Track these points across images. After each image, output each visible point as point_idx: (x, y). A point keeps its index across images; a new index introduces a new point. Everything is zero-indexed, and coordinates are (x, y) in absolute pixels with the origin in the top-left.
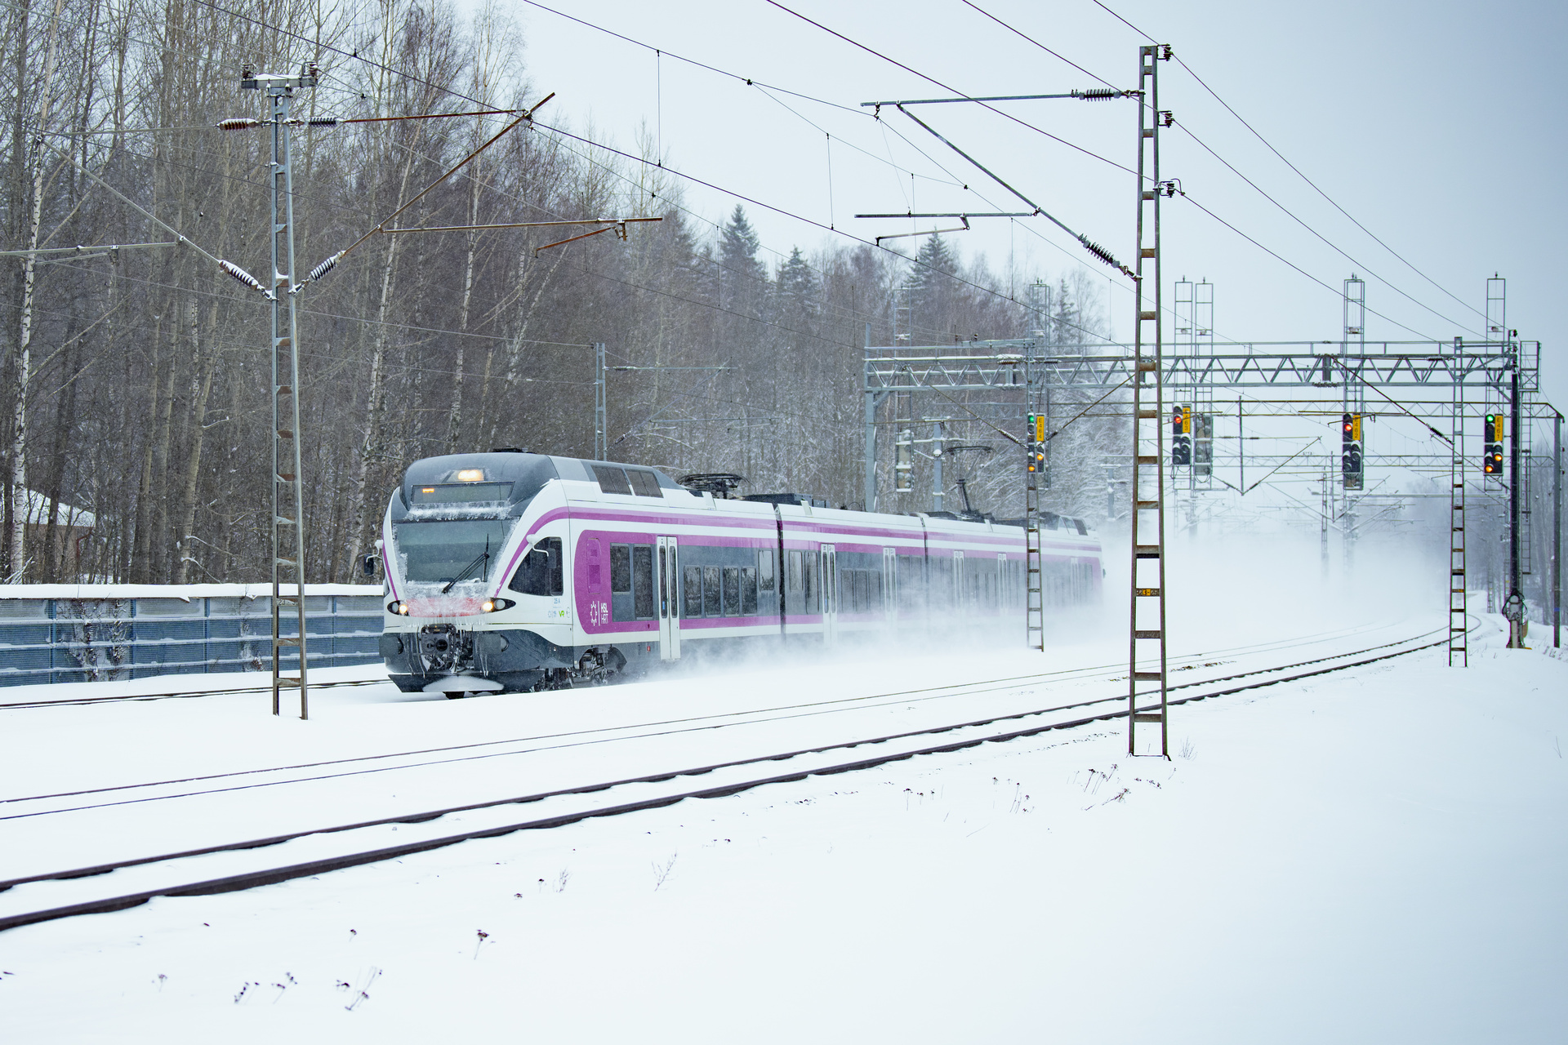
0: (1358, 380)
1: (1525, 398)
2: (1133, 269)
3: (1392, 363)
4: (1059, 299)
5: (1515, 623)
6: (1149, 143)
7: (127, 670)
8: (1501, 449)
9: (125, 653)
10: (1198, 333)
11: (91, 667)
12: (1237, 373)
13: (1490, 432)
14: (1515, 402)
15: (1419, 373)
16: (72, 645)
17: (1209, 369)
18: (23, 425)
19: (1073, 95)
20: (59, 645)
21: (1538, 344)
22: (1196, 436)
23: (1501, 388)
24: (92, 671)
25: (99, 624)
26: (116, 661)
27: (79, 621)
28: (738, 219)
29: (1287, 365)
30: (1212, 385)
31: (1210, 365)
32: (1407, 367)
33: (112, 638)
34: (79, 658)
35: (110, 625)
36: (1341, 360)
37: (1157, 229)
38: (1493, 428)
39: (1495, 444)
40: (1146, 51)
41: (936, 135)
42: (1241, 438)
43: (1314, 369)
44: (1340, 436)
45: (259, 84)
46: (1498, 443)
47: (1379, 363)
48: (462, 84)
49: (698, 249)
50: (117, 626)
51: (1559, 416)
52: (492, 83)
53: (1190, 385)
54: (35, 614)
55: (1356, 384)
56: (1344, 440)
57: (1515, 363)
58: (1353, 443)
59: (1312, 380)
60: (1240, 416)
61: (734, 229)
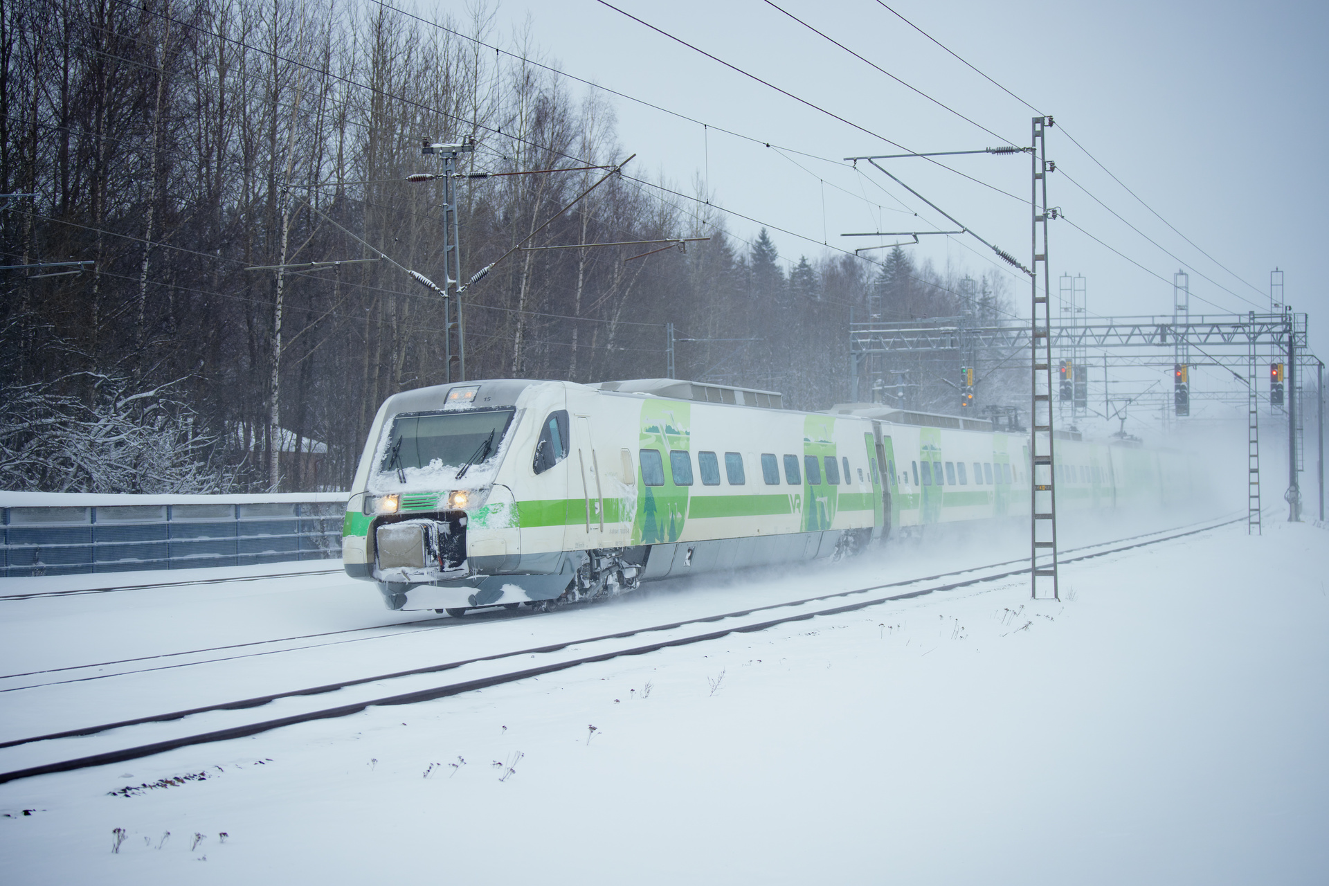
0: (1184, 341)
1: (1298, 351)
2: (1030, 268)
3: (1207, 330)
4: (982, 289)
5: (1293, 504)
6: (1039, 182)
8: (1282, 387)
10: (1076, 310)
11: (325, 549)
12: (1102, 338)
13: (1274, 376)
14: (1291, 355)
15: (1226, 336)
16: (312, 534)
17: (1084, 335)
18: (277, 384)
19: (987, 151)
20: (303, 534)
21: (1306, 315)
22: (1076, 381)
23: (1281, 345)
24: (326, 552)
25: (330, 520)
27: (317, 518)
28: (763, 237)
29: (1137, 331)
30: (1086, 346)
31: (1085, 332)
32: (1218, 332)
33: (339, 529)
34: (317, 543)
35: (338, 520)
36: (1173, 328)
37: (1046, 241)
38: (1276, 373)
39: (1278, 384)
40: (1036, 121)
41: (895, 179)
42: (1106, 382)
43: (1155, 334)
44: (1173, 380)
45: (434, 151)
46: (1280, 383)
47: (1198, 330)
48: (574, 148)
49: (736, 258)
51: (1321, 365)
52: (595, 147)
53: (1071, 346)
54: (288, 514)
55: (1183, 344)
56: (1176, 381)
57: (1290, 328)
58: (1182, 384)
59: (1153, 342)
60: (1105, 367)
61: (760, 244)
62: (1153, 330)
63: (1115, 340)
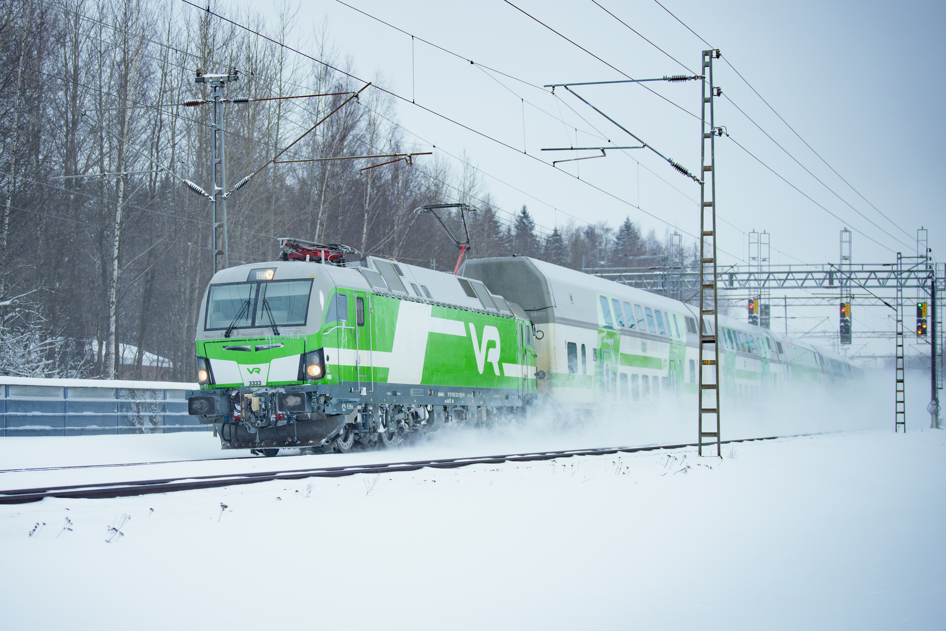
0: (848, 285)
1: (939, 294)
2: (699, 178)
3: (866, 275)
5: (934, 415)
7: (161, 429)
8: (925, 321)
9: (160, 419)
10: (762, 260)
11: (141, 426)
12: (783, 281)
13: (920, 312)
14: (933, 297)
15: (881, 281)
16: (129, 414)
17: (768, 279)
18: (114, 300)
19: (664, 79)
20: (122, 414)
22: (761, 315)
23: (925, 289)
24: (141, 429)
25: (145, 403)
26: (155, 424)
27: (133, 401)
28: (524, 213)
29: (810, 276)
30: (769, 288)
31: (768, 277)
32: (874, 277)
33: (153, 411)
34: (134, 422)
35: (151, 404)
36: (839, 274)
37: (713, 155)
38: (922, 310)
39: (922, 319)
40: (706, 53)
41: (587, 103)
42: (786, 318)
43: (824, 279)
44: (839, 315)
45: (205, 80)
46: (924, 318)
47: (859, 275)
48: (363, 124)
49: (503, 229)
50: (156, 404)
53: (758, 288)
54: (109, 396)
55: (847, 287)
56: (841, 317)
57: (933, 275)
58: (845, 319)
59: (823, 285)
60: (785, 306)
61: (522, 218)
62: (822, 276)
63: (793, 283)
